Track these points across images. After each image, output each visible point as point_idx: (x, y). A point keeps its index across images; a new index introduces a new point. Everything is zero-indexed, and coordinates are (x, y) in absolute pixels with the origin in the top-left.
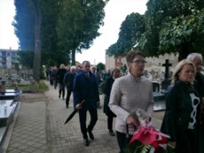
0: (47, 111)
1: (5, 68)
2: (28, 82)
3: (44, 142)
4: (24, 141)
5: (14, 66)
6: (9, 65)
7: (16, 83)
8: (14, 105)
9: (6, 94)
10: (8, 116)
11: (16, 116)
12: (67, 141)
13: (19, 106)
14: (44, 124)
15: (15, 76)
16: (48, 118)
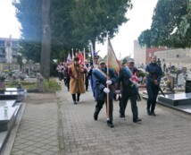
0: (60, 113)
1: (4, 62)
2: (35, 80)
3: (56, 149)
4: (30, 149)
5: (16, 60)
6: (9, 58)
7: (19, 80)
8: (17, 107)
9: (6, 93)
10: (9, 118)
11: (19, 119)
12: (84, 149)
13: (23, 108)
14: (55, 129)
15: (17, 72)
16: (60, 122)
